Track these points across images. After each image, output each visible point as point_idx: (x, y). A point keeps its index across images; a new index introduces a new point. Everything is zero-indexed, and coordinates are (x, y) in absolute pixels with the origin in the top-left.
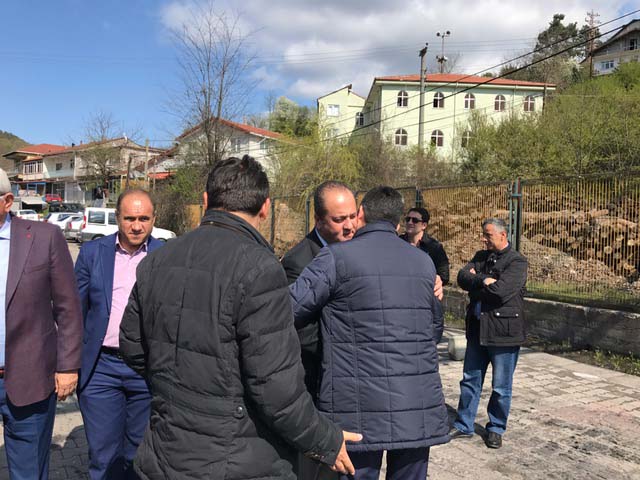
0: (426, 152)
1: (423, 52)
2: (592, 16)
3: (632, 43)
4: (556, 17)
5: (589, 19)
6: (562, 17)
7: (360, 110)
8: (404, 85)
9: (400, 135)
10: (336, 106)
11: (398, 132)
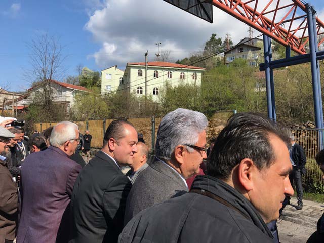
0: (148, 98)
1: (146, 54)
2: (228, 35)
3: (241, 50)
4: (213, 35)
5: (227, 36)
6: (215, 35)
7: (122, 77)
8: (140, 67)
9: (140, 89)
10: (110, 75)
11: (138, 88)
